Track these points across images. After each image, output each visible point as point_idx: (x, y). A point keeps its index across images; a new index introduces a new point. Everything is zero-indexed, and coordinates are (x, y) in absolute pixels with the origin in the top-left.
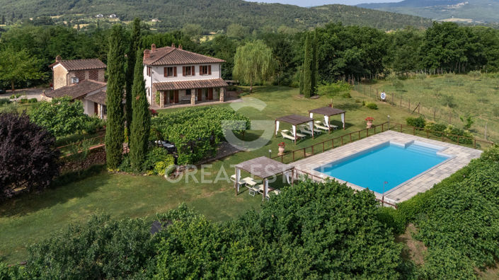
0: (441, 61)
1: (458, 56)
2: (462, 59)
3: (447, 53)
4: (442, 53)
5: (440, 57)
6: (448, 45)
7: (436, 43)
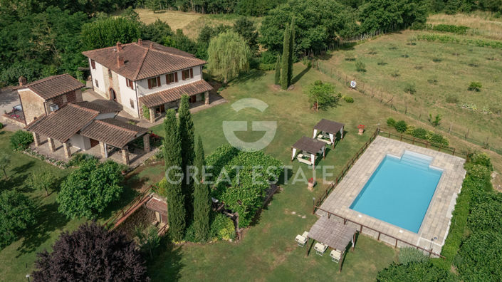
0: (381, 24)
1: (396, 18)
2: (398, 21)
3: (388, 17)
4: (383, 17)
5: (380, 20)
6: (389, 8)
7: (379, 6)
